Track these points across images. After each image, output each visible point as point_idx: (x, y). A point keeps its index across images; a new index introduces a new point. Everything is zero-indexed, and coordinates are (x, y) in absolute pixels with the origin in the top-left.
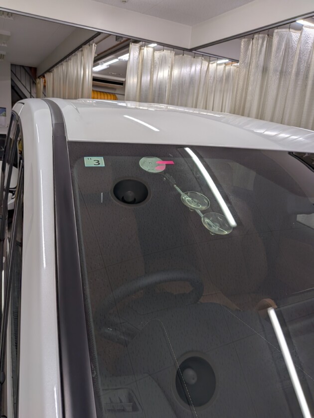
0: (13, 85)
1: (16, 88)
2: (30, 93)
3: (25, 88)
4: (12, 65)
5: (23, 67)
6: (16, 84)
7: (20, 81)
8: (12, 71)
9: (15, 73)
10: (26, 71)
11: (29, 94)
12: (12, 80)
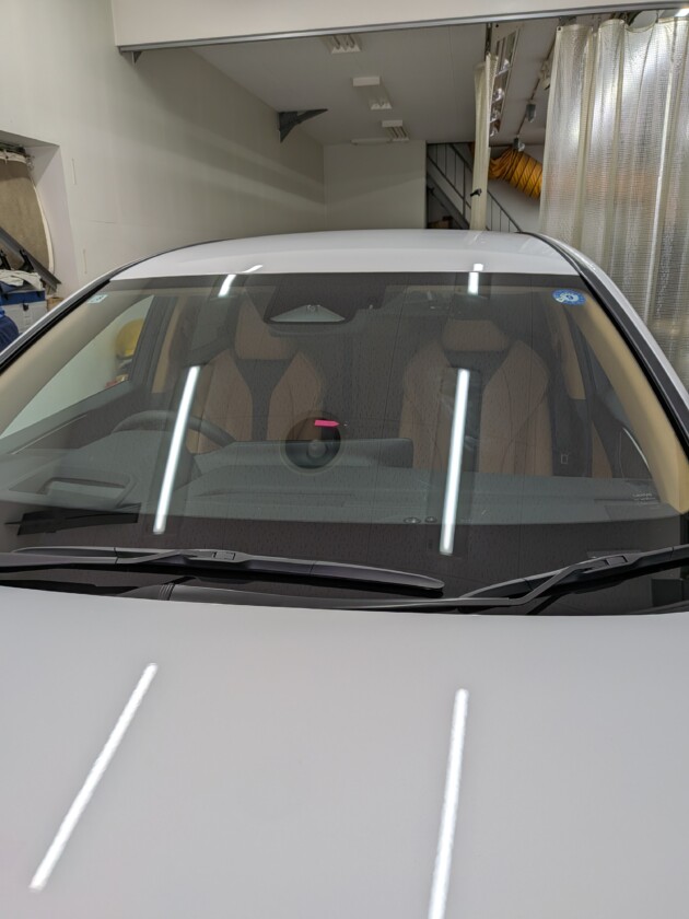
0: (431, 187)
1: (436, 192)
2: (463, 198)
3: (454, 187)
4: (429, 146)
5: (451, 145)
6: (435, 183)
7: (444, 176)
8: (428, 156)
9: (434, 160)
10: (457, 152)
11: (461, 201)
12: (428, 176)
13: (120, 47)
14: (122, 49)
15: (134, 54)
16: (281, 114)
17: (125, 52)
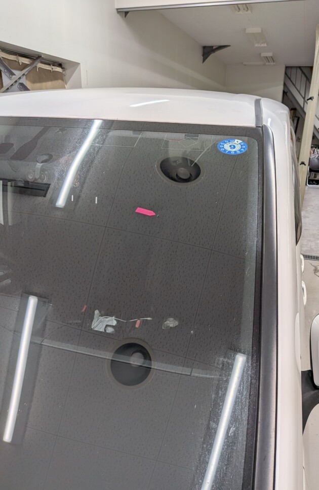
13: (117, 9)
14: (119, 10)
15: (125, 13)
16: (204, 47)
17: (120, 12)
